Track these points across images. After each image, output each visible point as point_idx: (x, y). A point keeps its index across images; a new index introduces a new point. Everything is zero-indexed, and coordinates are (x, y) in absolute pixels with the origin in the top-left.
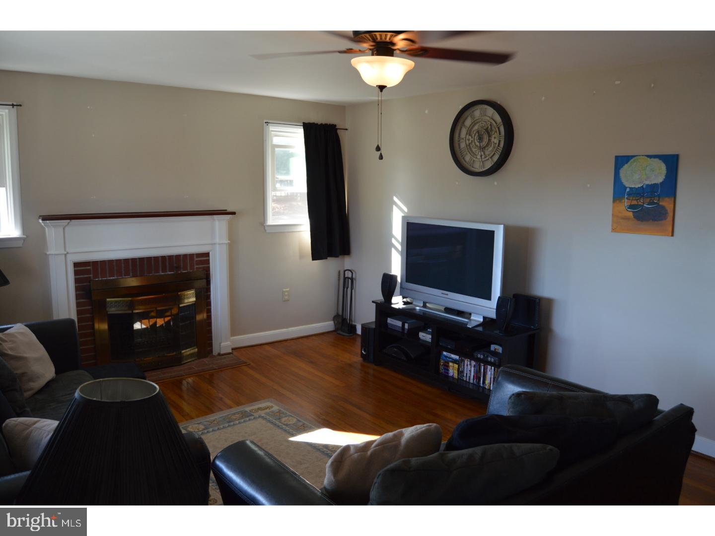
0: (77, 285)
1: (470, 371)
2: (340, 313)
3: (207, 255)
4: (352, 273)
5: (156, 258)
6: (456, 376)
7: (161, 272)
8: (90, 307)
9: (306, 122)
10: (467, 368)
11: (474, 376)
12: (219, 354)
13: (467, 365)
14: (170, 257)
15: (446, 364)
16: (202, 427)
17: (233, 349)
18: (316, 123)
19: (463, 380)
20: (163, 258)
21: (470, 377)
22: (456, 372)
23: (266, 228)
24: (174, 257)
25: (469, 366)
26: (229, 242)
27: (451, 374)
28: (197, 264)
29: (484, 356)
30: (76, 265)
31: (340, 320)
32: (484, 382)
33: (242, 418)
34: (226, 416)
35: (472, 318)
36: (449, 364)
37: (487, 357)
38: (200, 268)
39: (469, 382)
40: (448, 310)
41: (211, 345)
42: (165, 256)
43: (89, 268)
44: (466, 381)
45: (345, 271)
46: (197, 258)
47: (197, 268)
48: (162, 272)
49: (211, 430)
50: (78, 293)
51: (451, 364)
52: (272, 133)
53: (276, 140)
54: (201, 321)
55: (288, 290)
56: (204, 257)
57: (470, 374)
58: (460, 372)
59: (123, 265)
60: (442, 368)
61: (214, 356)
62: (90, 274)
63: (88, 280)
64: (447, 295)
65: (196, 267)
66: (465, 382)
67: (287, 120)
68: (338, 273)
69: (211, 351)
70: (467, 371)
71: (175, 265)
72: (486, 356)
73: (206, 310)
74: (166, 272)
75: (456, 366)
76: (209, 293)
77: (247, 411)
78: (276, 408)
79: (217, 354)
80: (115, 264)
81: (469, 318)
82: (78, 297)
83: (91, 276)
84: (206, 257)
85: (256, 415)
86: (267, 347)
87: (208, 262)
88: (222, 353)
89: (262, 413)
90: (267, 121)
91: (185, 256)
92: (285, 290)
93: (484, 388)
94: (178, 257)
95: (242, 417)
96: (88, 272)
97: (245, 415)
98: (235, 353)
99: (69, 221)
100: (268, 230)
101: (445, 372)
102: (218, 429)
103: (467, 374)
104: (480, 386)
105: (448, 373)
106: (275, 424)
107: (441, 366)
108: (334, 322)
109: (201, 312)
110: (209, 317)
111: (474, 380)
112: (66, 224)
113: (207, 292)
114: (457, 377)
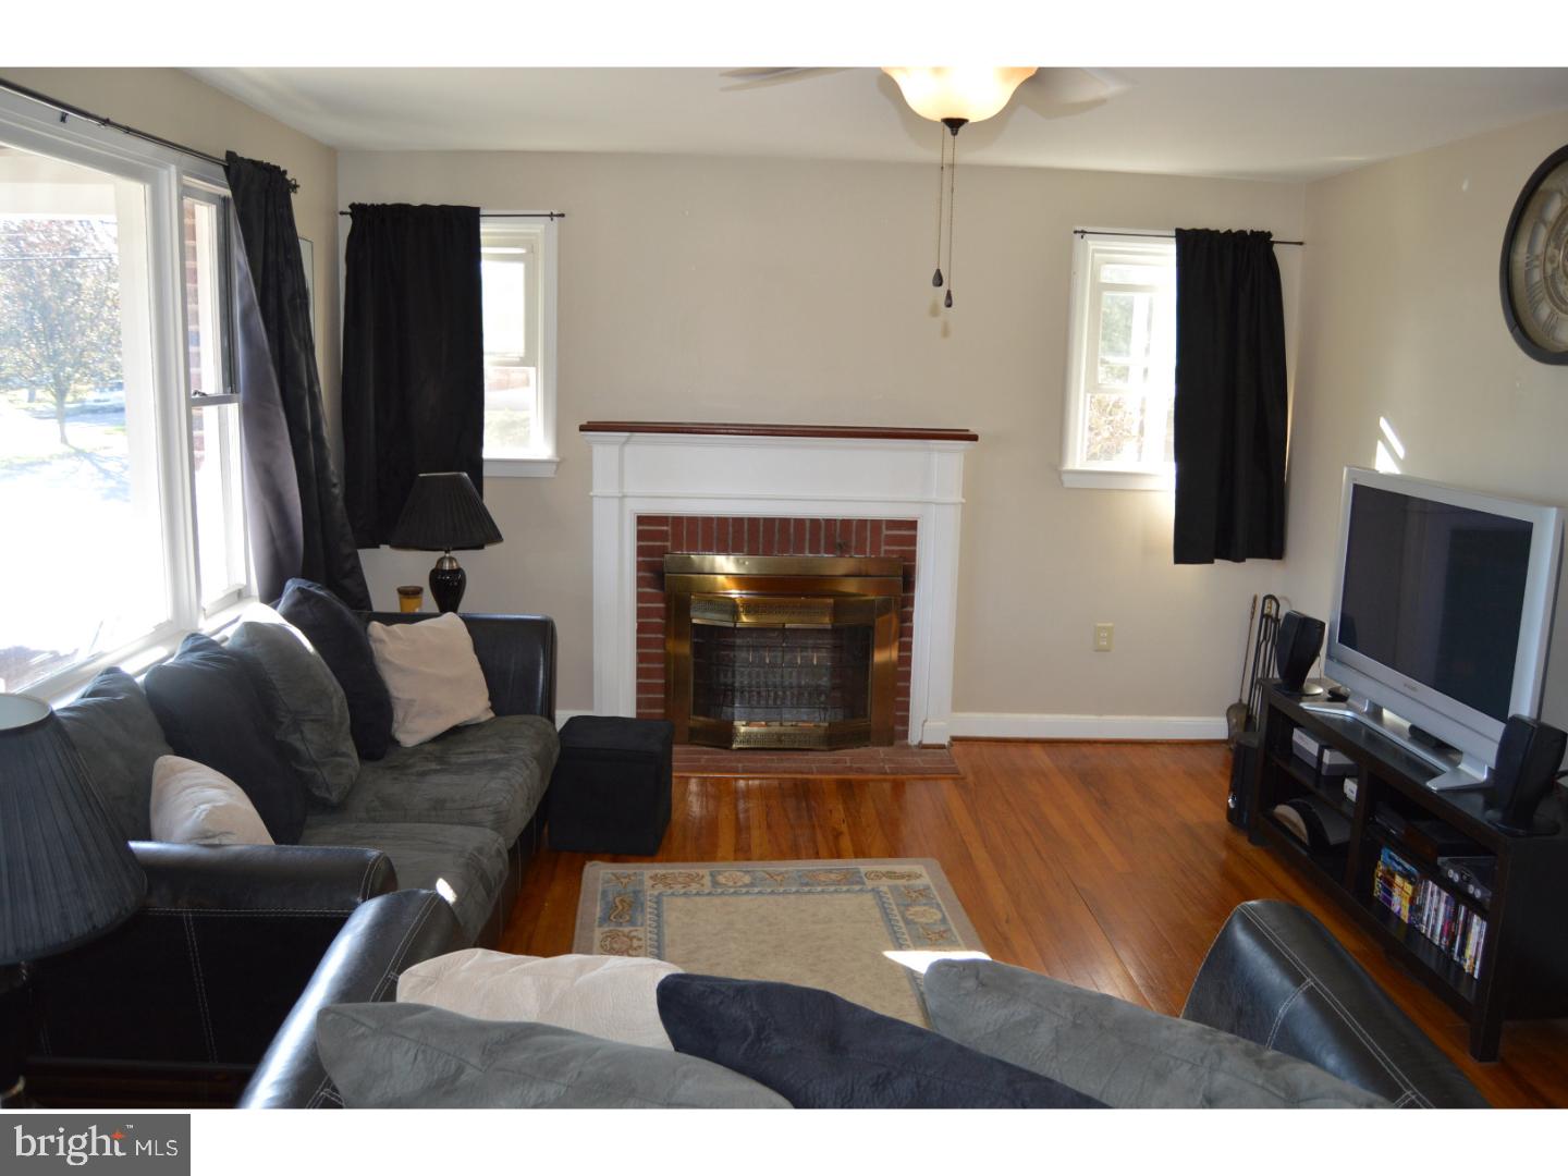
0: (641, 559)
1: (1437, 910)
2: (1245, 701)
3: (912, 525)
4: (1278, 606)
5: (799, 523)
6: (1405, 915)
7: (807, 551)
8: (662, 605)
9: (1187, 227)
10: (1431, 902)
11: (1443, 927)
12: (922, 746)
13: (1432, 895)
14: (830, 522)
15: (1388, 877)
16: (747, 879)
17: (955, 739)
18: (1213, 228)
19: (1419, 931)
20: (815, 522)
21: (1434, 927)
22: (1406, 905)
23: (1065, 478)
24: (838, 524)
25: (1435, 896)
26: (964, 501)
27: (1395, 908)
28: (887, 544)
29: (1461, 875)
30: (641, 520)
31: (1243, 716)
32: (1462, 952)
33: (839, 883)
34: (810, 871)
35: (1462, 766)
36: (1394, 877)
37: (1468, 881)
38: (893, 552)
39: (1431, 942)
40: (1417, 734)
41: (905, 721)
42: (818, 520)
43: (665, 528)
44: (1424, 935)
45: (1265, 598)
46: (887, 529)
47: (886, 551)
48: (810, 552)
49: (756, 890)
50: (641, 574)
51: (1398, 880)
52: (1097, 255)
53: (1109, 274)
54: (885, 665)
55: (1110, 624)
56: (906, 530)
57: (1436, 919)
58: (1416, 908)
59: (731, 529)
60: (1378, 884)
61: (908, 747)
62: (667, 541)
63: (663, 551)
64: (1414, 689)
65: (883, 548)
66: (1423, 939)
67: (1132, 224)
68: (1252, 601)
69: (905, 735)
70: (1430, 910)
71: (838, 541)
72: (1465, 877)
73: (897, 644)
74: (819, 552)
75: (1409, 888)
76: (909, 609)
77: (859, 872)
78: (926, 880)
79: (916, 742)
80: (715, 525)
81: (1454, 764)
82: (640, 582)
83: (669, 544)
84: (909, 529)
85: (870, 884)
86: (1036, 750)
87: (912, 540)
88: (925, 742)
89: (884, 885)
90: (1079, 229)
91: (862, 523)
92: (1099, 625)
93: (1461, 968)
94: (846, 523)
95: (839, 881)
96: (662, 536)
97: (852, 879)
98: (957, 748)
99: (627, 434)
100: (1068, 482)
101: (1385, 898)
102: (772, 893)
103: (1429, 916)
104: (1452, 959)
105: (1390, 903)
106: (887, 914)
107: (1377, 879)
108: (1228, 721)
109: (886, 645)
110: (906, 661)
111: (1441, 938)
112: (623, 440)
113: (904, 606)
114: (1406, 921)
